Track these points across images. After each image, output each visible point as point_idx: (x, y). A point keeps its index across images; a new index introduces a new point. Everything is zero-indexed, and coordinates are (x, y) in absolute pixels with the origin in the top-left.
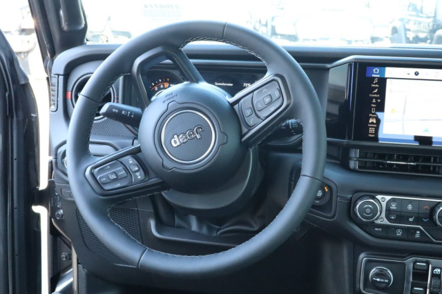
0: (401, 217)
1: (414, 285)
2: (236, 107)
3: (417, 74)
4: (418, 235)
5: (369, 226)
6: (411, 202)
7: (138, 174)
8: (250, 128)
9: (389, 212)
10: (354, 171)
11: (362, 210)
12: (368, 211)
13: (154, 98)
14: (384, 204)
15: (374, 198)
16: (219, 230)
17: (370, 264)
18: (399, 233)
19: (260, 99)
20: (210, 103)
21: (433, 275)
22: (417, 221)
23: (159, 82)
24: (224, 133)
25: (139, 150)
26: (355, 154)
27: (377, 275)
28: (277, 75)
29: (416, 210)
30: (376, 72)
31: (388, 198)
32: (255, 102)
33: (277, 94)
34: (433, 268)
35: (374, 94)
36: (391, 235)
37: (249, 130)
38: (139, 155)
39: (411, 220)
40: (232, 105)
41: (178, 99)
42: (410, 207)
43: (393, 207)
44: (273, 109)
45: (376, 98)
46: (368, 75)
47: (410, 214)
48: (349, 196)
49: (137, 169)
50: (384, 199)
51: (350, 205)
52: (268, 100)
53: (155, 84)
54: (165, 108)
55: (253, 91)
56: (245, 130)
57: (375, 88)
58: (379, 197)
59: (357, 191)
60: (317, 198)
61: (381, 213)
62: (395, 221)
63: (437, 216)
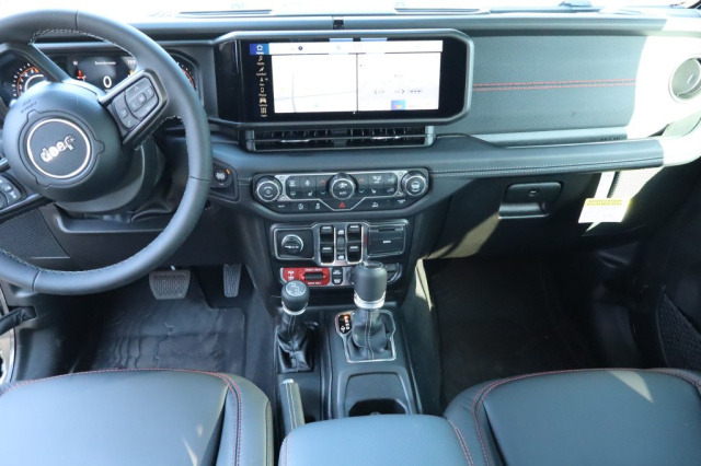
0: (301, 193)
1: (322, 246)
2: (109, 107)
3: (301, 48)
4: (318, 207)
5: (272, 206)
6: (308, 178)
7: (12, 193)
8: (129, 130)
9: (289, 190)
10: (251, 152)
11: (263, 192)
12: (268, 192)
13: (13, 102)
14: (283, 183)
15: (272, 178)
16: (132, 215)
17: (281, 234)
18: (301, 207)
19: (135, 98)
20: (76, 109)
21: (338, 236)
22: (316, 194)
23: (28, 67)
24: (100, 141)
25: (7, 167)
26: (250, 135)
27: (288, 243)
28: (147, 71)
29: (313, 185)
30: (259, 50)
31: (286, 176)
32: (129, 102)
33: (150, 92)
34: (337, 231)
35: (261, 73)
36: (293, 210)
37: (129, 132)
38: (9, 171)
39: (310, 194)
40: (104, 105)
41: (39, 107)
42: (307, 183)
43: (292, 184)
44: (148, 108)
45: (264, 77)
46: (252, 53)
47: (308, 189)
48: (250, 179)
49: (9, 188)
50: (283, 178)
51: (252, 187)
52: (142, 99)
53: (24, 70)
54: (25, 119)
55: (124, 90)
56: (124, 132)
57: (261, 67)
58: (277, 176)
59: (257, 173)
60: (220, 181)
61: (281, 192)
62: (296, 197)
63: (332, 190)
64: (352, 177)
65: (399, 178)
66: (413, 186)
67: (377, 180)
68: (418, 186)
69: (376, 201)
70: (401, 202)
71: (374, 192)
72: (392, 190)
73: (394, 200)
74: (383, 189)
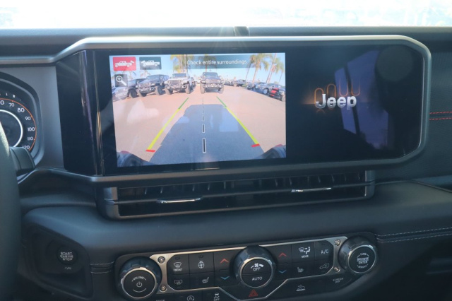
0: (190, 279)
4: (217, 298)
6: (201, 256)
9: (172, 276)
11: (130, 286)
12: (139, 285)
14: (164, 267)
15: (146, 261)
18: (191, 300)
22: (214, 280)
29: (211, 267)
31: (168, 256)
39: (205, 281)
42: (201, 265)
43: (178, 268)
47: (203, 274)
50: (163, 259)
51: (113, 276)
58: (155, 257)
59: (121, 254)
60: (67, 263)
61: (160, 280)
62: (182, 287)
63: (239, 274)
64: (269, 252)
65: (336, 248)
66: (360, 260)
67: (306, 252)
68: (366, 260)
69: (303, 282)
70: (338, 280)
71: (301, 270)
72: (326, 266)
73: (329, 280)
74: (313, 265)
